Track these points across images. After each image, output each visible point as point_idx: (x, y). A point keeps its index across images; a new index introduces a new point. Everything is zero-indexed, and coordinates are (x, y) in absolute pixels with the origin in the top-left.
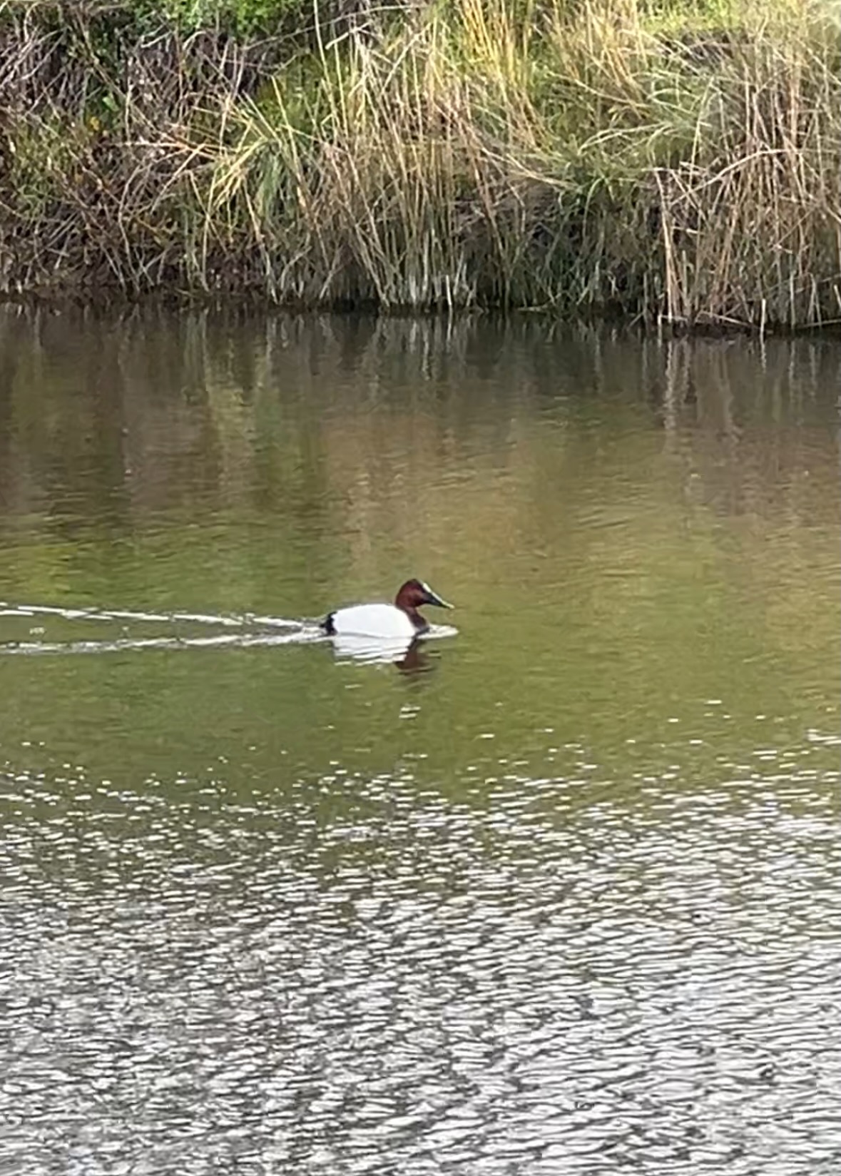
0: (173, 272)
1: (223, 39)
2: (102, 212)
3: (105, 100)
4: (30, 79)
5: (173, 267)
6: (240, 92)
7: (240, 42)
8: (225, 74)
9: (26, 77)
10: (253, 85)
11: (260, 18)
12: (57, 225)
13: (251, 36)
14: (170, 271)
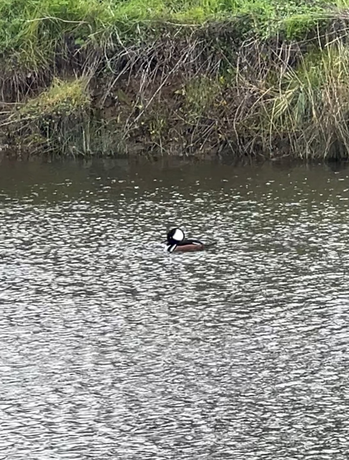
0: (258, 147)
1: (281, 42)
2: (226, 122)
3: (228, 70)
4: (194, 62)
5: (258, 145)
6: (288, 66)
7: (287, 43)
8: (281, 58)
9: (191, 61)
10: (294, 63)
11: (297, 33)
12: (207, 127)
13: (293, 40)
14: (256, 147)
